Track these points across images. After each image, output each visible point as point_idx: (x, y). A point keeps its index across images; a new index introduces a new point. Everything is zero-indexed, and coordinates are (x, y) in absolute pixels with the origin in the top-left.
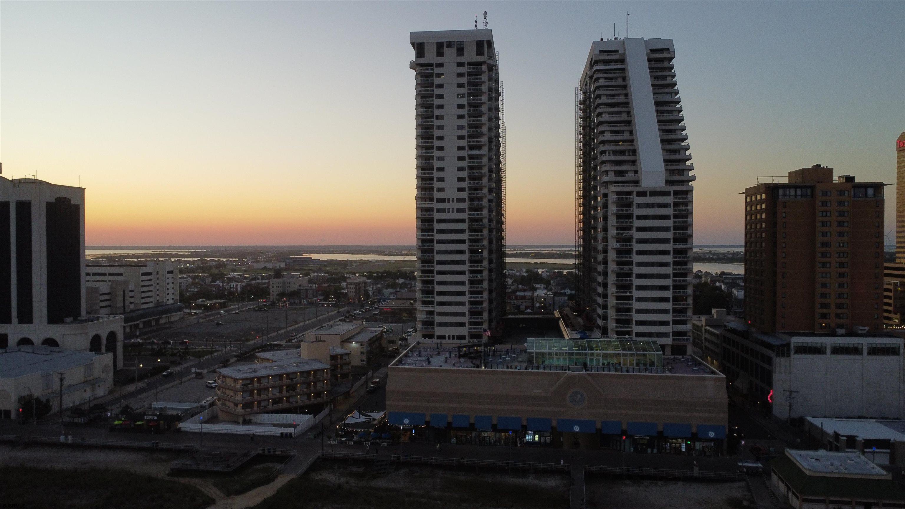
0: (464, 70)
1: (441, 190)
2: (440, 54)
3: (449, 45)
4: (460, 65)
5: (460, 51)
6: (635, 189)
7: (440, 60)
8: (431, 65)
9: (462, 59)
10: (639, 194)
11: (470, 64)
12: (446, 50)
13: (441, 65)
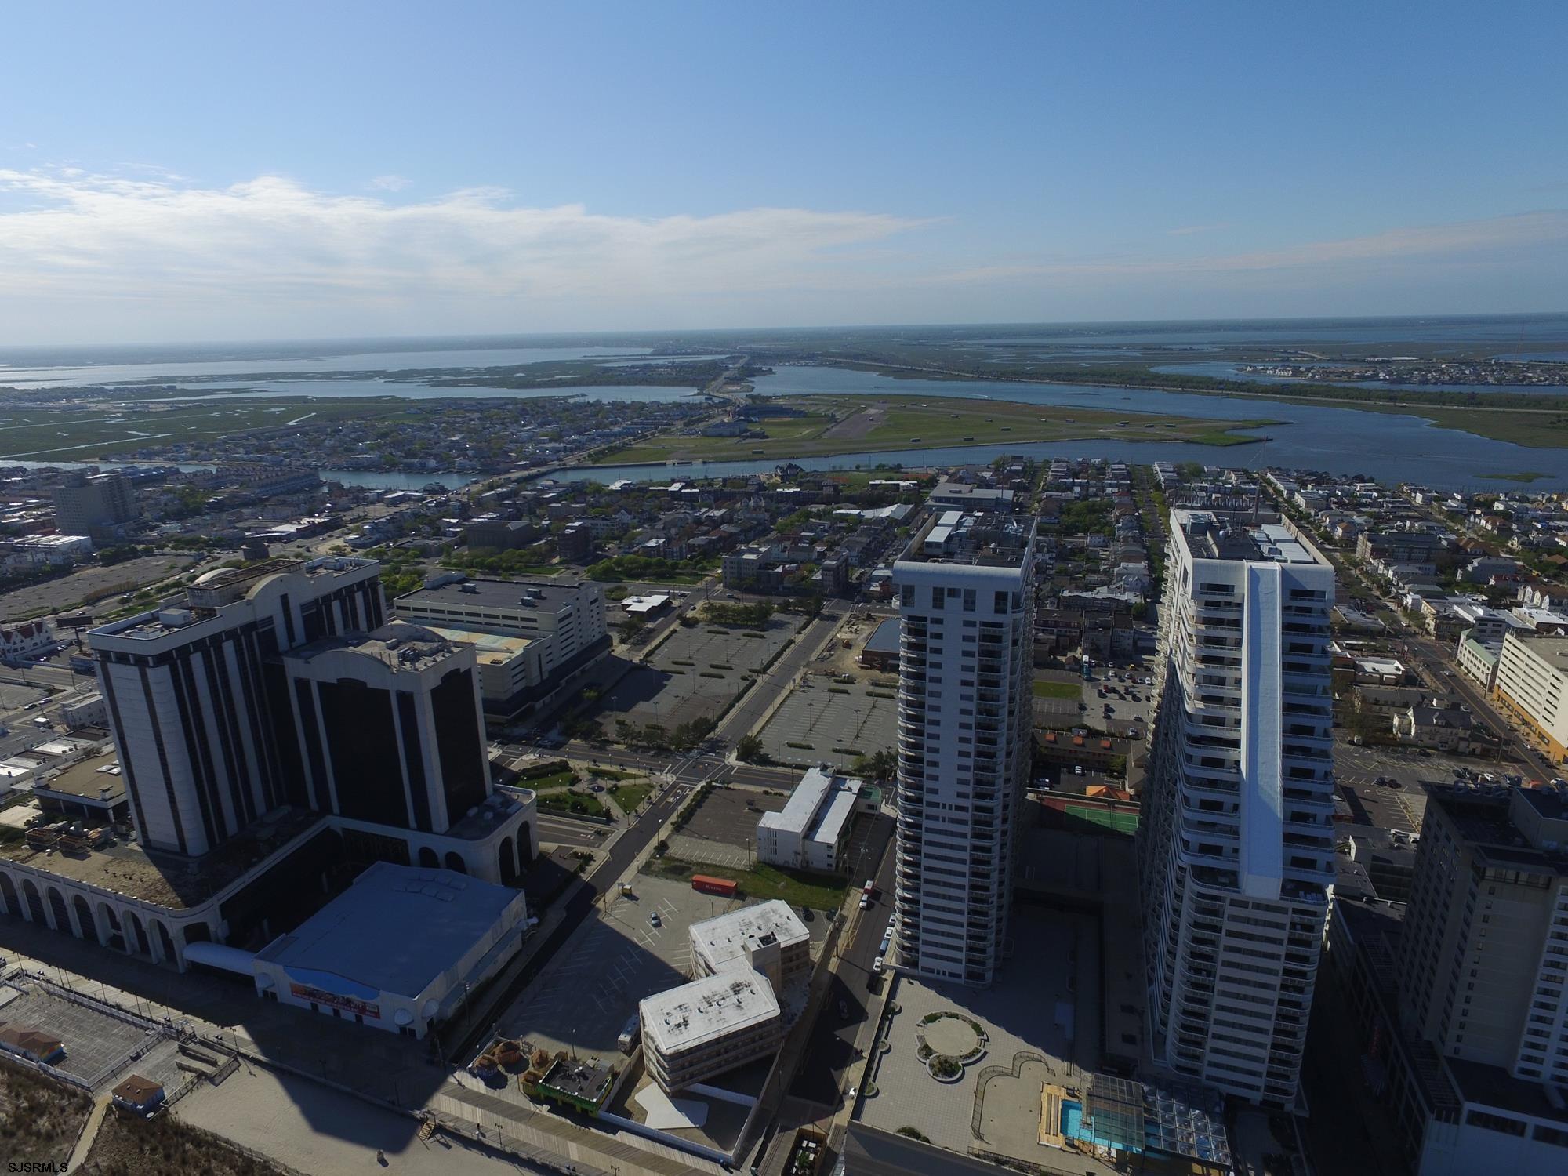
0: (975, 632)
1: (935, 792)
2: (938, 602)
3: (953, 593)
4: (967, 624)
5: (970, 604)
6: (1229, 895)
7: (937, 614)
8: (925, 619)
9: (970, 616)
10: (1234, 903)
11: (984, 624)
12: (948, 601)
13: (939, 621)
